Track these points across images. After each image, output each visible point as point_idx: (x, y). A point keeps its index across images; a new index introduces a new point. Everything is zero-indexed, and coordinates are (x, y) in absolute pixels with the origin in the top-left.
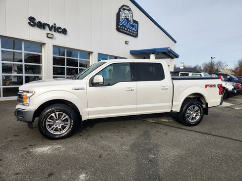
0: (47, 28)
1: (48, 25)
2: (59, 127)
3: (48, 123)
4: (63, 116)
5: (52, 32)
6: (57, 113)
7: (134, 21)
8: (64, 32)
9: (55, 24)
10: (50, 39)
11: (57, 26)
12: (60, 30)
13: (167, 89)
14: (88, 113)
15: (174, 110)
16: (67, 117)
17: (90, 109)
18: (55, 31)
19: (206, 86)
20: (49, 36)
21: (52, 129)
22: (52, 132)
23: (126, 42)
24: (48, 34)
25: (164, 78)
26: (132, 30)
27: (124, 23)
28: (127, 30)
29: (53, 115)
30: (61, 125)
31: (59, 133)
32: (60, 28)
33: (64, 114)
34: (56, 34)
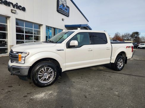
0: (11, 5)
1: (12, 4)
2: (46, 78)
3: (39, 76)
4: (49, 70)
5: (15, 9)
6: (46, 68)
7: (67, 6)
8: (24, 9)
9: (17, 3)
10: (14, 14)
11: (19, 5)
12: (20, 8)
13: (109, 49)
14: (66, 67)
15: (112, 62)
16: (52, 70)
17: (67, 64)
18: (17, 8)
19: (127, 47)
20: (13, 11)
21: (42, 80)
22: (42, 82)
23: (62, 19)
24: (12, 10)
25: (107, 43)
26: (66, 12)
27: (61, 7)
28: (63, 12)
29: (43, 69)
30: (48, 76)
31: (47, 82)
32: (21, 6)
33: (50, 68)
34: (18, 11)
